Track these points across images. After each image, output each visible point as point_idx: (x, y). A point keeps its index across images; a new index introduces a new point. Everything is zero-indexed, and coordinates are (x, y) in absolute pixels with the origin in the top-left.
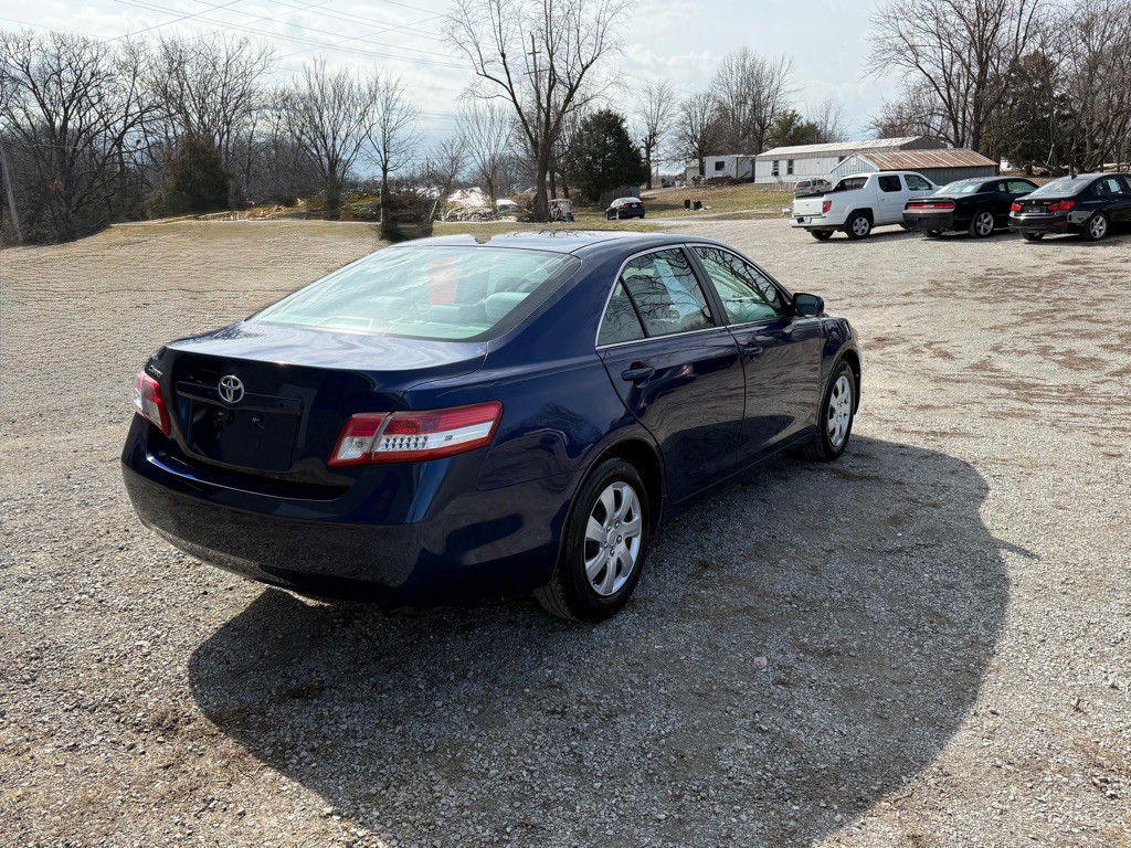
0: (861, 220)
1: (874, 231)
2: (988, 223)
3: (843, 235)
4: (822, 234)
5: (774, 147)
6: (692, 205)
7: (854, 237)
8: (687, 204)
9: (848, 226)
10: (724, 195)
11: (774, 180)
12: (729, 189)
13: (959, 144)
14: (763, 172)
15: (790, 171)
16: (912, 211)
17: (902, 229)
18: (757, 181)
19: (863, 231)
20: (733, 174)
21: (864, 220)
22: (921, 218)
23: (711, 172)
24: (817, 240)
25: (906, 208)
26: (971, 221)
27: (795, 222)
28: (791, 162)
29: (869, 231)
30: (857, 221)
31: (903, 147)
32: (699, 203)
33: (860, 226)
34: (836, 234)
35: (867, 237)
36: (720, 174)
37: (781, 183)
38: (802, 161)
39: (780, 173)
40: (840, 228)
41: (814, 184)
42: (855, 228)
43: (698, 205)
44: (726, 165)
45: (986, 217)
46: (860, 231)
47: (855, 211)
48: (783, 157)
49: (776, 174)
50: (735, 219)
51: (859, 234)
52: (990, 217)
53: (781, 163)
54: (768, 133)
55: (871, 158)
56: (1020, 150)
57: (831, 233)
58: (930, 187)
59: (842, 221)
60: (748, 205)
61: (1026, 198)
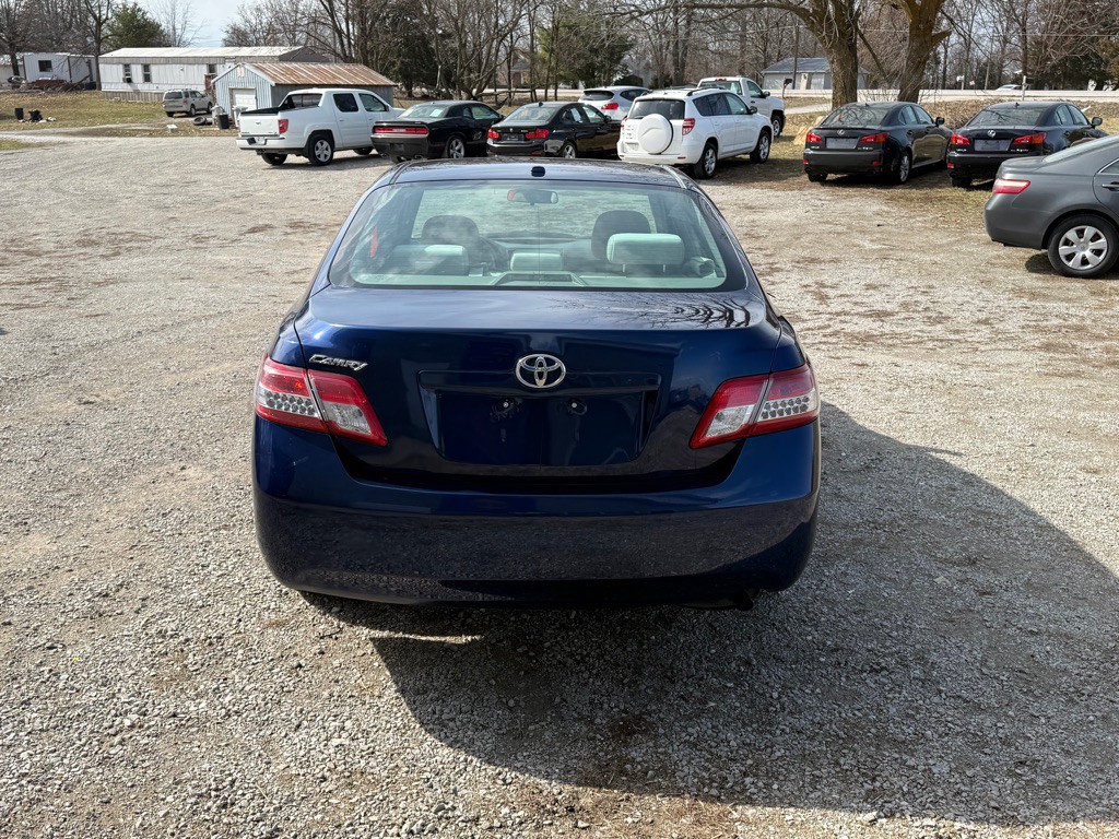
0: (322, 144)
1: (337, 155)
2: (459, 151)
3: (303, 160)
4: (275, 158)
5: (118, 48)
6: (27, 115)
7: (316, 163)
8: (19, 114)
9: (308, 150)
10: (64, 104)
11: (127, 88)
12: (68, 97)
13: (347, 59)
14: (111, 77)
15: (147, 78)
16: (380, 135)
17: (356, 155)
18: (105, 88)
19: (326, 156)
20: (66, 77)
21: (326, 144)
22: (393, 144)
23: (32, 73)
24: (269, 165)
25: (374, 132)
26: (443, 149)
27: (245, 143)
28: (146, 68)
29: (332, 155)
30: (318, 144)
31: (283, 58)
32: (37, 112)
33: (322, 149)
34: (291, 158)
35: (331, 163)
36: (47, 76)
37: (137, 92)
38: (162, 67)
39: (134, 79)
40: (298, 152)
41: (187, 96)
42: (317, 153)
43: (36, 116)
44: (54, 65)
45: (457, 144)
46: (322, 156)
47: (315, 133)
48: (136, 60)
49: (129, 81)
50: (109, 135)
51: (322, 159)
52: (460, 144)
53: (133, 67)
54: (106, 31)
55: (262, 70)
56: (400, 69)
57: (285, 157)
58: (386, 109)
59: (302, 144)
60: (104, 118)
61: (499, 125)
